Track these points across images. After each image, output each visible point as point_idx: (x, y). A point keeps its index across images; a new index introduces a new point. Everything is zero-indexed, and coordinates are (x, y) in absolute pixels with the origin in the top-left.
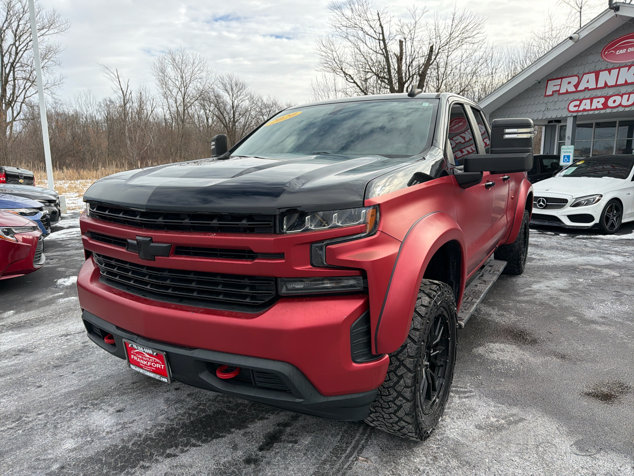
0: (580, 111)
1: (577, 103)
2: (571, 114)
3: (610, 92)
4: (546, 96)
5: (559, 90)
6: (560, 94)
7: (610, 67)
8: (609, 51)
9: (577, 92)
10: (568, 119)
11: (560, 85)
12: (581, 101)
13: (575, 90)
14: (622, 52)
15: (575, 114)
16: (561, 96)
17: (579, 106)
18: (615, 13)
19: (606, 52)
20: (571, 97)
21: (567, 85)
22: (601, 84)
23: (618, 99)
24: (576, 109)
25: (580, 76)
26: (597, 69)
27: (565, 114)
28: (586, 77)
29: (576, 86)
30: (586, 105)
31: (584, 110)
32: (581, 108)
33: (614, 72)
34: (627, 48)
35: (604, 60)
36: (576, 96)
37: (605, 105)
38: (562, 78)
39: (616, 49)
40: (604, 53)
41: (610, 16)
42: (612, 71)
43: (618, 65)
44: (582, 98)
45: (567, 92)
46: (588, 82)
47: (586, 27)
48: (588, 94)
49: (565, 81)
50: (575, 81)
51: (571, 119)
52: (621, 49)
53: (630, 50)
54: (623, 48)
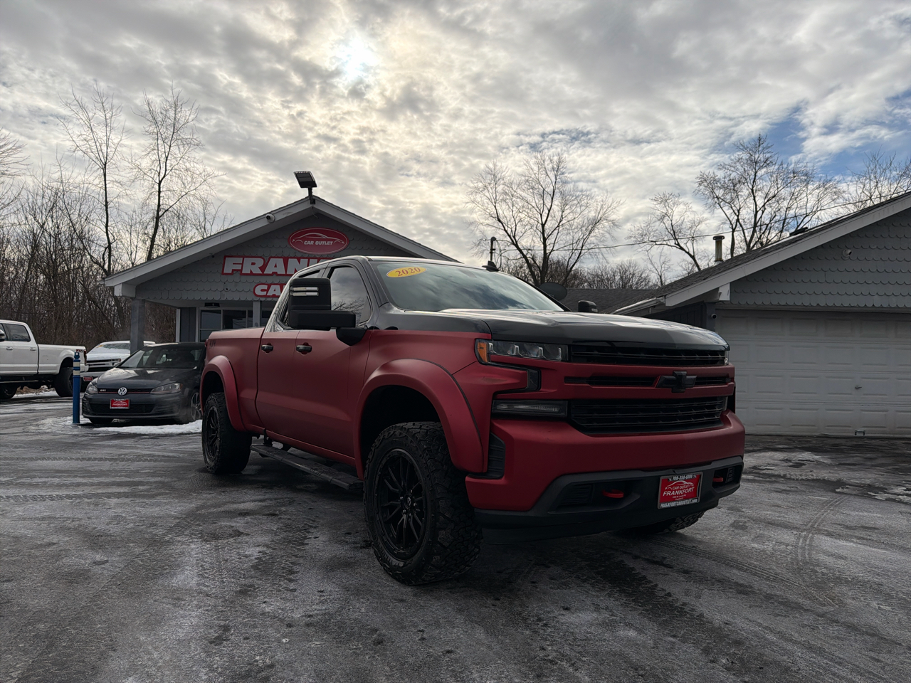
0: (269, 297)
1: (266, 287)
2: (258, 298)
4: (223, 274)
5: (241, 270)
6: (242, 274)
7: (299, 255)
8: (296, 239)
9: (263, 275)
10: (254, 303)
11: (242, 264)
12: (269, 286)
13: (261, 273)
14: (309, 243)
15: (263, 299)
16: (243, 277)
17: (267, 291)
18: (311, 206)
19: (294, 240)
20: (257, 280)
21: (251, 266)
24: (264, 293)
25: (265, 258)
26: (286, 255)
27: (250, 297)
28: (273, 261)
29: (263, 268)
30: (274, 290)
31: (273, 296)
32: (270, 293)
33: (304, 262)
34: (315, 240)
35: (293, 248)
36: (263, 279)
38: (244, 257)
39: (304, 239)
40: (292, 240)
41: (307, 205)
42: (301, 260)
43: (307, 256)
44: (269, 282)
45: (252, 274)
46: (276, 266)
47: (281, 210)
48: (277, 280)
49: (248, 261)
50: (260, 262)
51: (259, 304)
52: (308, 240)
53: (317, 243)
54: (311, 240)
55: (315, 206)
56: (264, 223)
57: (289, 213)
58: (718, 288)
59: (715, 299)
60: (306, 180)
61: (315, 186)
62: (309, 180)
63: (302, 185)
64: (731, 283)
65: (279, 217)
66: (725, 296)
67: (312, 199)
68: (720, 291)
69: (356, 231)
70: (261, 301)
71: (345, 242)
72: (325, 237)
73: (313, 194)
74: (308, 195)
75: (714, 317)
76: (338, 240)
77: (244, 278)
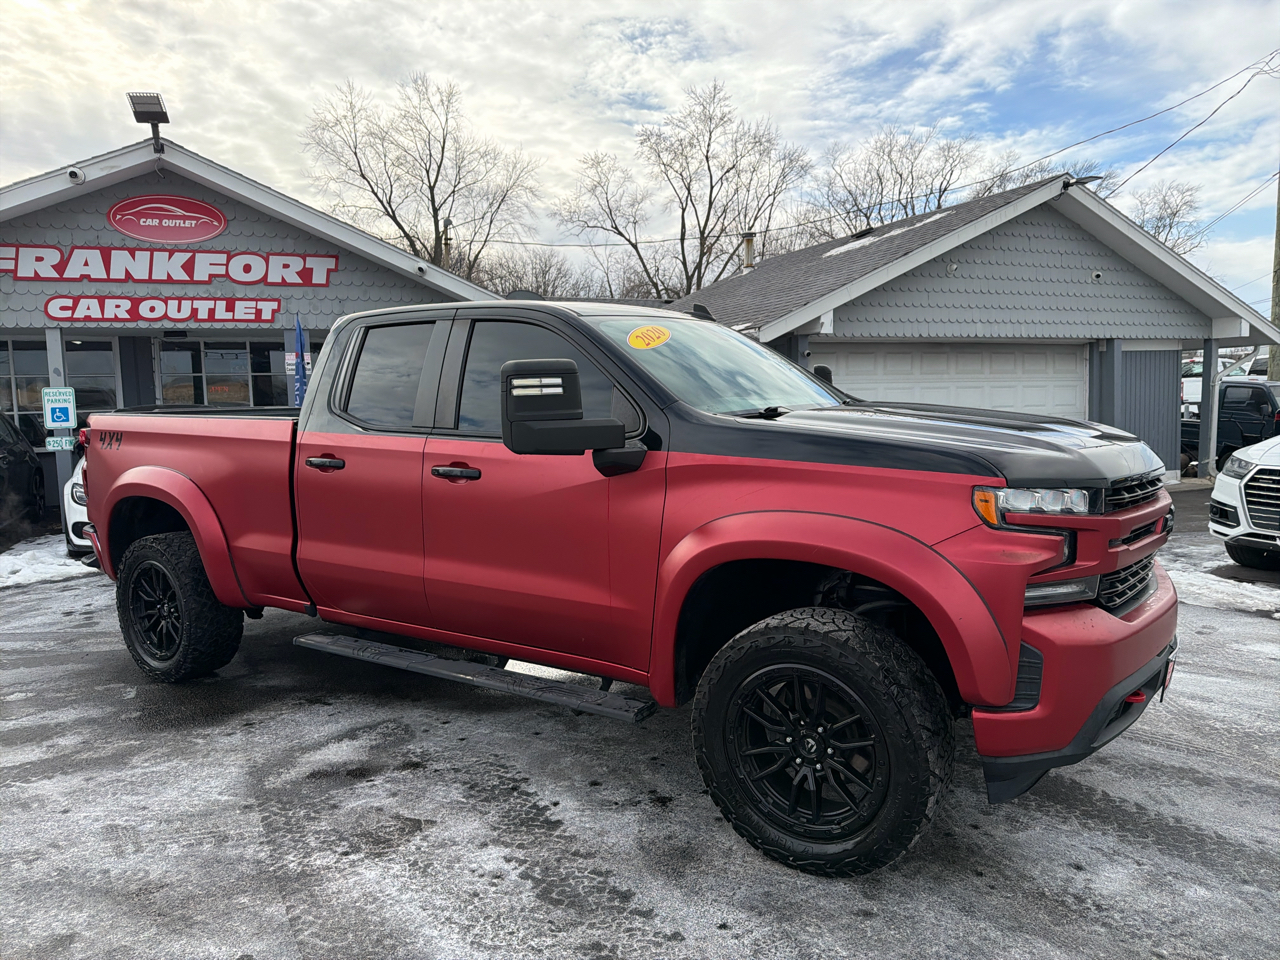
0: (78, 320)
1: (69, 303)
2: (55, 324)
3: (141, 291)
5: (15, 271)
6: (17, 279)
7: (132, 244)
8: (123, 216)
9: (62, 279)
10: (47, 331)
11: (16, 259)
12: (76, 301)
13: (58, 276)
14: (149, 222)
15: (66, 325)
16: (20, 284)
17: (73, 309)
18: (156, 155)
19: (118, 217)
20: (51, 289)
21: (35, 262)
22: (117, 272)
23: (160, 306)
24: (68, 314)
25: (63, 249)
26: (105, 243)
27: (39, 322)
28: (79, 256)
29: (60, 267)
30: (88, 308)
31: (88, 318)
32: (80, 313)
33: (143, 257)
34: (161, 218)
35: (117, 230)
36: (63, 288)
37: (134, 313)
38: (18, 247)
39: (139, 215)
40: (114, 217)
41: (148, 155)
42: (137, 253)
43: (147, 245)
44: (76, 293)
45: (37, 278)
46: (86, 264)
47: (96, 160)
48: (92, 289)
49: (27, 255)
50: (53, 257)
51: (58, 333)
52: (147, 216)
53: (166, 223)
54: (153, 217)
55: (163, 156)
56: (63, 184)
57: (113, 167)
58: (819, 318)
59: (817, 331)
60: (150, 111)
61: (166, 120)
62: (155, 109)
63: (141, 117)
64: (835, 310)
65: (93, 174)
66: (827, 328)
67: (158, 144)
68: (822, 320)
69: (239, 203)
70: (61, 329)
71: (220, 223)
72: (180, 212)
73: (161, 135)
74: (151, 135)
75: (809, 354)
76: (206, 219)
77: (21, 286)
